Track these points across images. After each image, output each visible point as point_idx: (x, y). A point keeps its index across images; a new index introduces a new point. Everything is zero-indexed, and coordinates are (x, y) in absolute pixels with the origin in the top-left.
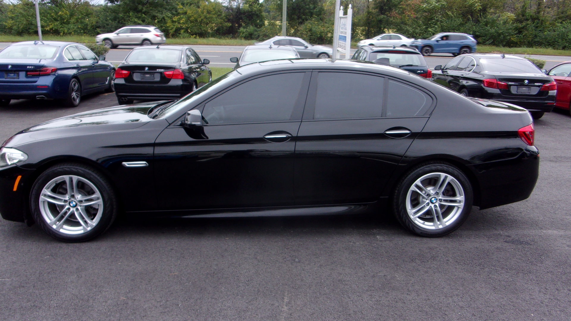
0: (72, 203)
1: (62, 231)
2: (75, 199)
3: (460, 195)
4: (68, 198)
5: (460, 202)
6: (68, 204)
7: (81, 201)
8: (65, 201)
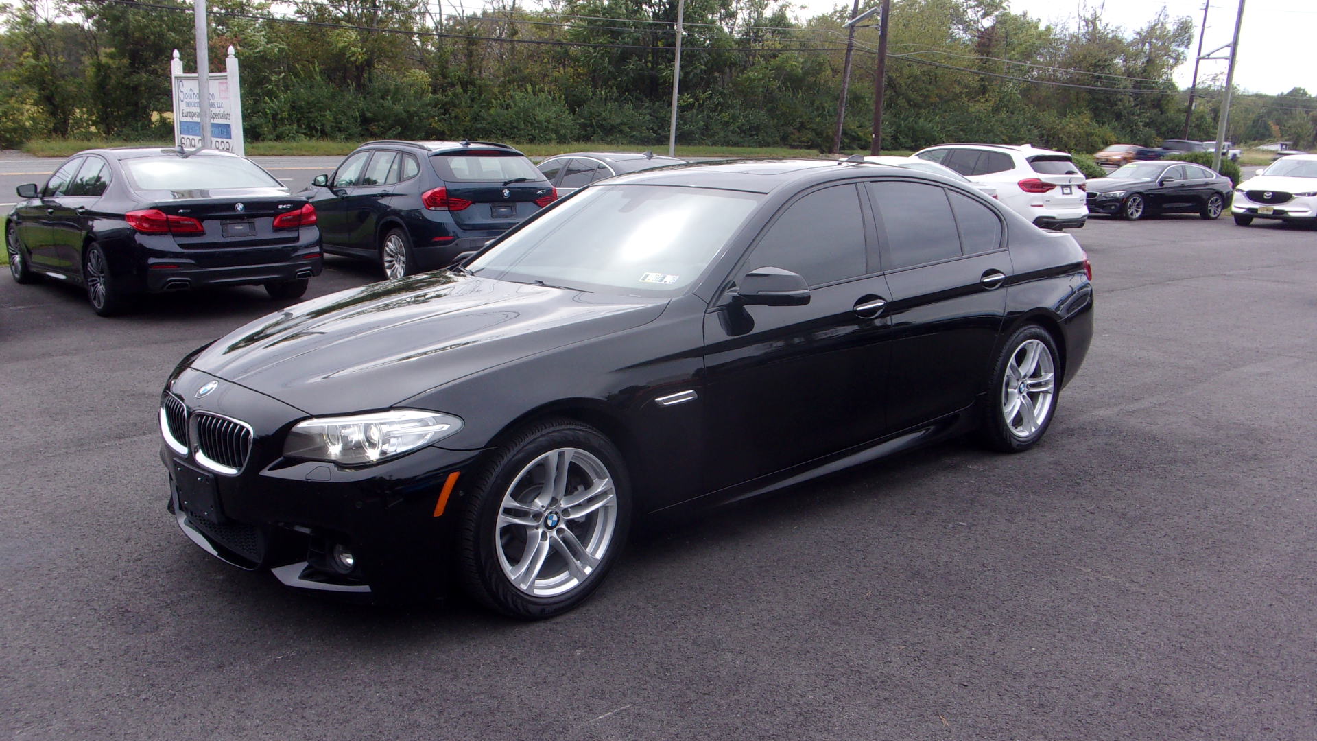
0: (551, 519)
1: (537, 592)
2: (558, 507)
3: (1047, 372)
4: (543, 506)
5: (1046, 383)
6: (543, 524)
7: (565, 511)
8: (537, 516)
